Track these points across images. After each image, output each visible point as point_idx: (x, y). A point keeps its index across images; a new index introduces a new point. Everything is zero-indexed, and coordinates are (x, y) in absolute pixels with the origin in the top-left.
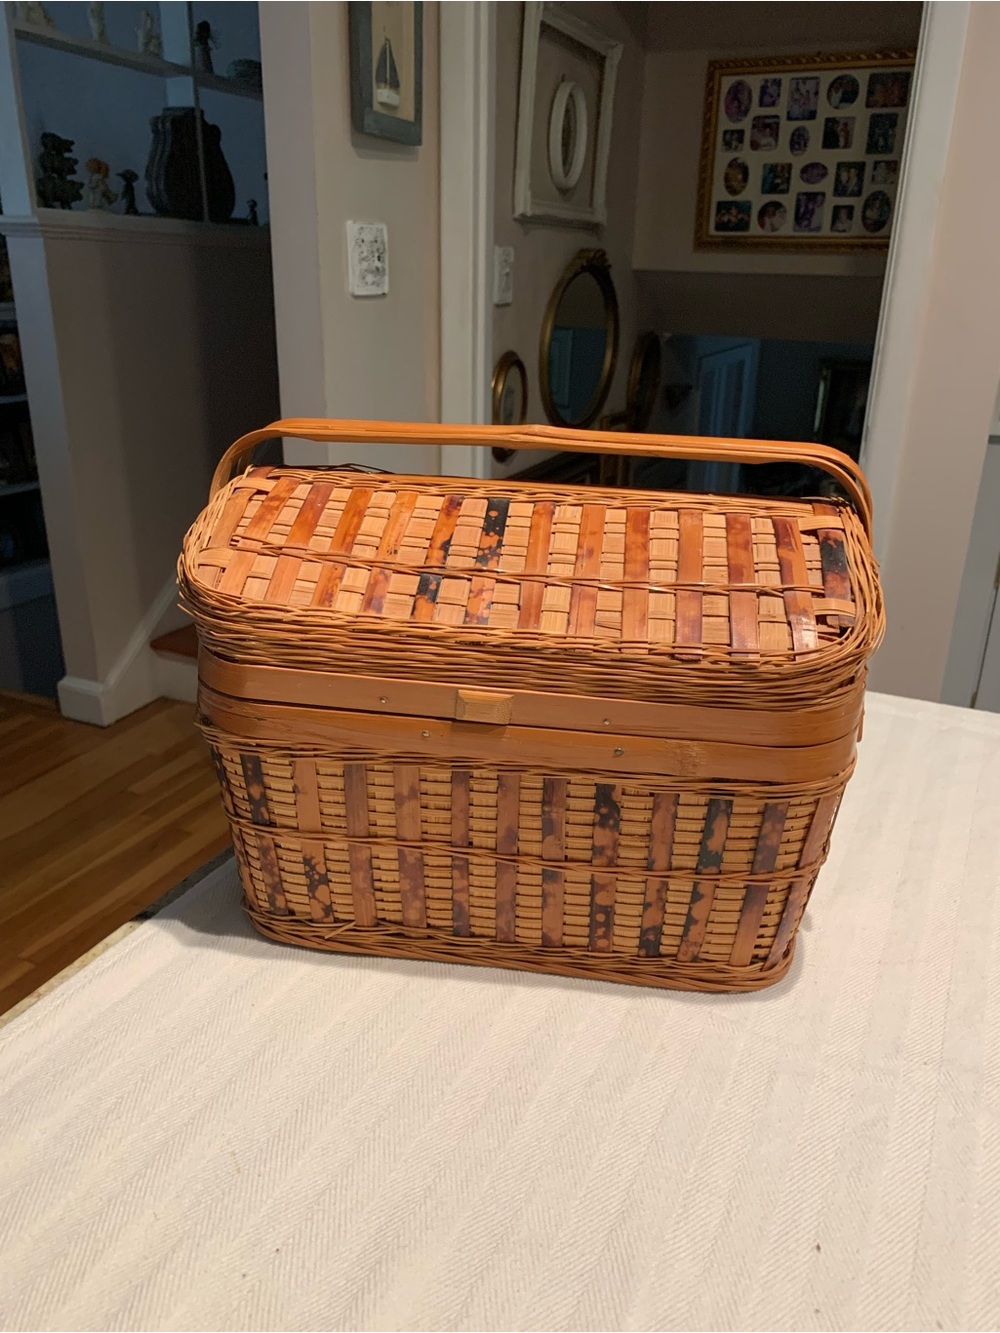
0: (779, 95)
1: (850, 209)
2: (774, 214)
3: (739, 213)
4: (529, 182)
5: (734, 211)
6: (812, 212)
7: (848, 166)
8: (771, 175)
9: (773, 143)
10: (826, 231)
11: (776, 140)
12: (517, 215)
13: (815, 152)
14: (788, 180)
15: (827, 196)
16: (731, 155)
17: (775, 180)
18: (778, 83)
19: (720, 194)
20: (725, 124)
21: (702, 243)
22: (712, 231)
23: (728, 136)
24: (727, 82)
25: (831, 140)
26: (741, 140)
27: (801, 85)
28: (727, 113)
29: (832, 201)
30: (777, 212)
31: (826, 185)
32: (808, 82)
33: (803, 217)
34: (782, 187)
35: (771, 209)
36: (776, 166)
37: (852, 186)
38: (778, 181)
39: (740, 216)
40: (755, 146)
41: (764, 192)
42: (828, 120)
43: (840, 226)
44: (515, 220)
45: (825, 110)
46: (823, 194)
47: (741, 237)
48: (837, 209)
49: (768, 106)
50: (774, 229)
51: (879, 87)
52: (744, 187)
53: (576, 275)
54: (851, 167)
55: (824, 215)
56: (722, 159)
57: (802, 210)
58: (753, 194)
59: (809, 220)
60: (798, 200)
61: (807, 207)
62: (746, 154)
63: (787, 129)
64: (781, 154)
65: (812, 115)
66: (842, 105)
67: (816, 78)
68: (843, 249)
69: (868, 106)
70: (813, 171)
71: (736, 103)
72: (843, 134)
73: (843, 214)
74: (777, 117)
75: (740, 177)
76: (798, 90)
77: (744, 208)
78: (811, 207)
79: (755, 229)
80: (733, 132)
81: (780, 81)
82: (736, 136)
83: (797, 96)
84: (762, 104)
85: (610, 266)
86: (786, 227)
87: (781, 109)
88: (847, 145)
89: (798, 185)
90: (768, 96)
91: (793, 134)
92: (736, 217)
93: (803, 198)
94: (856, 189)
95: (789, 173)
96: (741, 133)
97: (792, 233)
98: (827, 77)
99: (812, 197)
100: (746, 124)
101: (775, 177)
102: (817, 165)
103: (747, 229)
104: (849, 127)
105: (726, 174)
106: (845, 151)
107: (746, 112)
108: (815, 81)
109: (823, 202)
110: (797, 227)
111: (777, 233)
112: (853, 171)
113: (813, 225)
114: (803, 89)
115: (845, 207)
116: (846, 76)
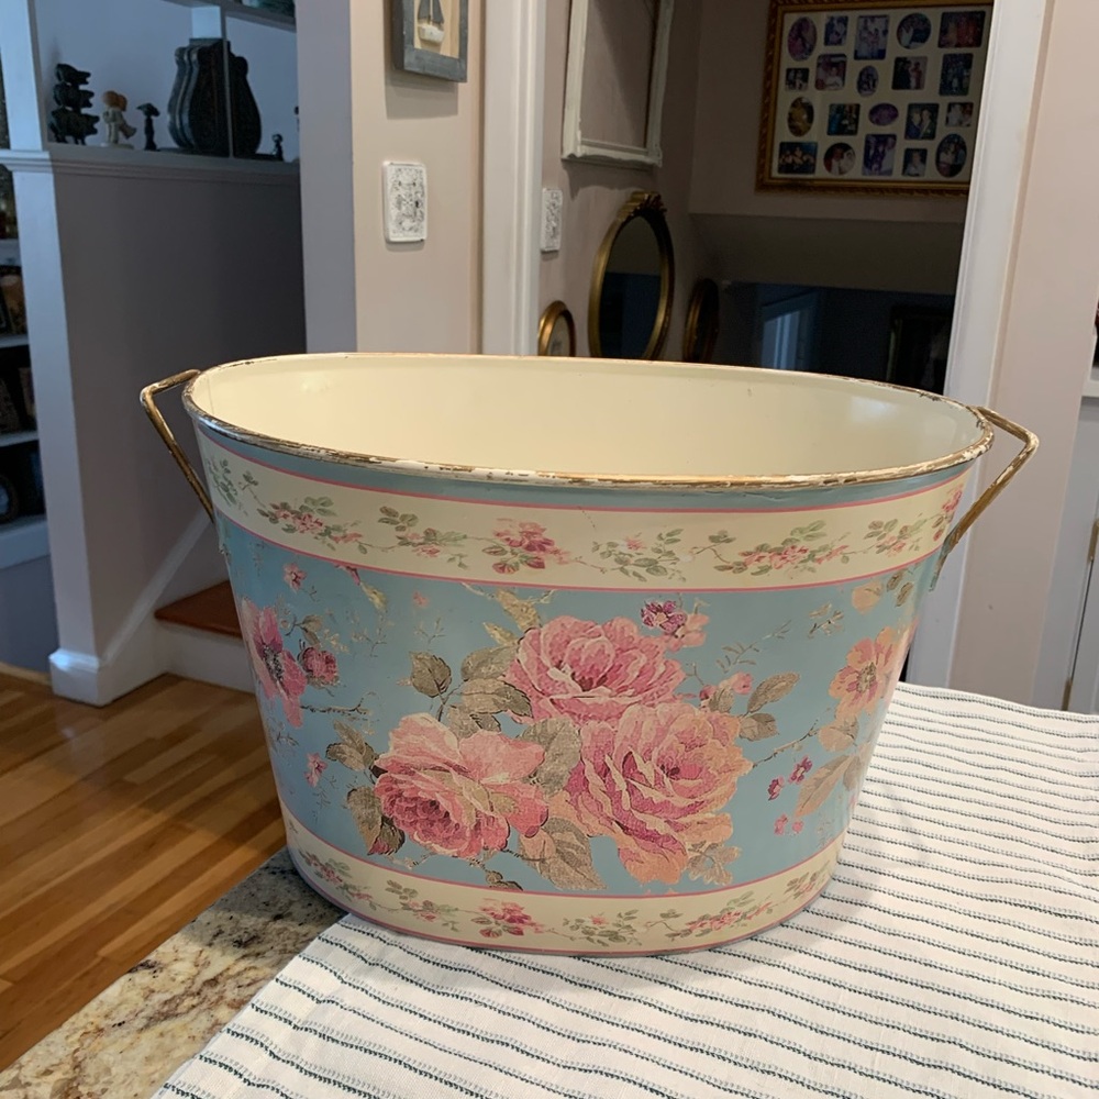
0: (845, 33)
1: (923, 153)
2: (842, 157)
3: (804, 154)
5: (798, 153)
6: (883, 155)
7: (922, 107)
8: (838, 116)
9: (840, 82)
10: (897, 174)
11: (843, 79)
13: (885, 93)
14: (856, 121)
16: (794, 95)
17: (842, 119)
18: (844, 21)
19: (783, 134)
20: (788, 61)
21: (764, 185)
22: (775, 174)
23: (792, 74)
25: (901, 79)
26: (805, 79)
27: (869, 23)
28: (790, 50)
29: (903, 144)
30: (845, 154)
31: (897, 127)
32: (877, 19)
33: (873, 158)
34: (852, 128)
35: (839, 151)
36: (844, 106)
37: (925, 129)
38: (846, 122)
39: (805, 158)
40: (820, 85)
41: (830, 133)
42: (898, 60)
43: (912, 170)
45: (895, 49)
46: (894, 137)
47: (801, 180)
48: (909, 153)
49: (836, 44)
50: (841, 172)
51: (952, 26)
52: (809, 128)
53: (629, 219)
54: (923, 110)
55: (895, 159)
56: (786, 98)
57: (872, 152)
58: (819, 135)
59: (880, 163)
60: (867, 142)
61: (876, 150)
62: (811, 94)
63: (854, 69)
64: (848, 93)
65: (881, 55)
66: (913, 44)
67: (885, 16)
68: (916, 194)
69: (940, 45)
70: (883, 112)
71: (800, 40)
72: (914, 74)
73: (916, 157)
74: (843, 55)
75: (805, 117)
76: (866, 28)
77: (809, 149)
78: (881, 149)
79: (821, 171)
80: (796, 70)
81: (846, 19)
82: (799, 75)
83: (865, 35)
84: (827, 42)
85: (665, 210)
86: (855, 170)
87: (847, 48)
88: (919, 86)
89: (867, 127)
90: (833, 34)
91: (861, 74)
92: (801, 158)
93: (873, 140)
94: (929, 131)
95: (857, 113)
96: (805, 72)
97: (860, 176)
98: (896, 17)
99: (882, 139)
100: (810, 63)
101: (844, 118)
102: (887, 106)
103: (813, 171)
104: (921, 68)
105: (790, 114)
106: (918, 92)
107: (811, 50)
108: (884, 19)
109: (894, 145)
110: (867, 170)
111: (846, 176)
112: (925, 113)
113: (884, 169)
114: (872, 27)
115: (917, 150)
116: (917, 15)
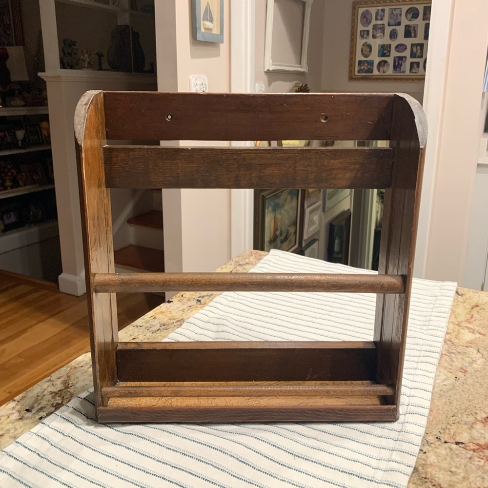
0: (384, 16)
1: (419, 64)
2: (384, 66)
3: (368, 65)
4: (271, 56)
5: (366, 65)
6: (401, 65)
7: (417, 45)
8: (382, 49)
9: (382, 35)
10: (408, 72)
11: (384, 34)
12: (266, 70)
13: (401, 39)
14: (390, 51)
15: (407, 58)
17: (384, 51)
18: (383, 11)
20: (360, 27)
23: (362, 33)
24: (361, 10)
26: (368, 34)
27: (394, 11)
28: (361, 23)
29: (409, 60)
31: (407, 53)
32: (397, 10)
34: (388, 54)
35: (383, 63)
37: (419, 53)
39: (369, 67)
40: (374, 37)
42: (406, 26)
43: (414, 71)
44: (265, 72)
45: (405, 21)
46: (406, 57)
47: (368, 76)
48: (412, 64)
49: (380, 20)
51: (428, 12)
52: (370, 54)
55: (407, 66)
56: (360, 42)
57: (397, 64)
59: (400, 68)
60: (395, 60)
61: (398, 63)
62: (370, 40)
63: (388, 30)
64: (386, 40)
65: (399, 24)
66: (412, 19)
67: (400, 8)
68: (416, 81)
69: (424, 20)
70: (401, 47)
71: (365, 19)
72: (413, 31)
73: (415, 65)
74: (383, 25)
75: (368, 50)
76: (392, 13)
77: (371, 63)
78: (400, 62)
79: (376, 72)
80: (364, 31)
81: (384, 9)
82: (365, 33)
83: (392, 16)
84: (376, 19)
86: (390, 71)
88: (415, 36)
89: (394, 54)
90: (380, 16)
91: (391, 32)
92: (367, 67)
93: (397, 59)
94: (420, 55)
95: (390, 48)
96: (368, 31)
97: (392, 74)
98: (405, 9)
99: (401, 58)
100: (370, 28)
101: (384, 50)
102: (402, 45)
103: (372, 72)
104: (416, 29)
105: (362, 49)
106: (414, 39)
107: (370, 23)
108: (400, 10)
109: (406, 60)
110: (395, 71)
111: (385, 74)
112: (418, 47)
113: (402, 70)
114: (395, 13)
115: (415, 63)
116: (413, 8)
